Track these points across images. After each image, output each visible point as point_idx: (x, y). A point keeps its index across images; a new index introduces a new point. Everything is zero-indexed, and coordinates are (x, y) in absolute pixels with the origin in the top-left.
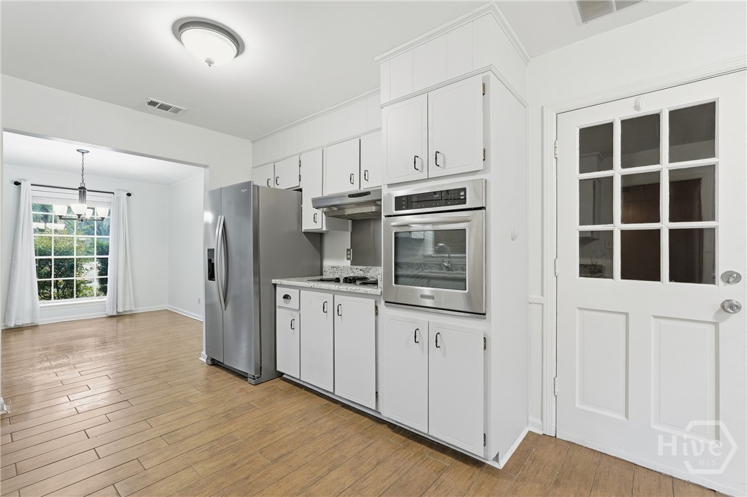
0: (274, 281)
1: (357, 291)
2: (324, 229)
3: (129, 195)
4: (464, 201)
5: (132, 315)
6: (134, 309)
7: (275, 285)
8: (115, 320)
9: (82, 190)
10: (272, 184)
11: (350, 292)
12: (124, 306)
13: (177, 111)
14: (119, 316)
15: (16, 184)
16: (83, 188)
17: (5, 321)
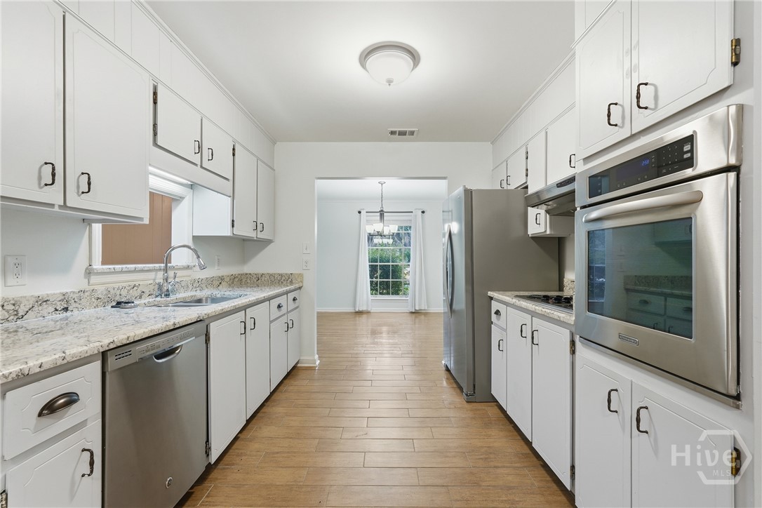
0: (490, 294)
1: (551, 316)
2: (548, 232)
3: (423, 212)
4: (690, 163)
5: (426, 314)
6: (426, 308)
7: (491, 298)
8: (414, 316)
9: (382, 213)
10: (504, 185)
11: (544, 315)
12: (420, 305)
13: (412, 133)
14: (416, 313)
15: (360, 212)
16: (382, 211)
17: (355, 307)
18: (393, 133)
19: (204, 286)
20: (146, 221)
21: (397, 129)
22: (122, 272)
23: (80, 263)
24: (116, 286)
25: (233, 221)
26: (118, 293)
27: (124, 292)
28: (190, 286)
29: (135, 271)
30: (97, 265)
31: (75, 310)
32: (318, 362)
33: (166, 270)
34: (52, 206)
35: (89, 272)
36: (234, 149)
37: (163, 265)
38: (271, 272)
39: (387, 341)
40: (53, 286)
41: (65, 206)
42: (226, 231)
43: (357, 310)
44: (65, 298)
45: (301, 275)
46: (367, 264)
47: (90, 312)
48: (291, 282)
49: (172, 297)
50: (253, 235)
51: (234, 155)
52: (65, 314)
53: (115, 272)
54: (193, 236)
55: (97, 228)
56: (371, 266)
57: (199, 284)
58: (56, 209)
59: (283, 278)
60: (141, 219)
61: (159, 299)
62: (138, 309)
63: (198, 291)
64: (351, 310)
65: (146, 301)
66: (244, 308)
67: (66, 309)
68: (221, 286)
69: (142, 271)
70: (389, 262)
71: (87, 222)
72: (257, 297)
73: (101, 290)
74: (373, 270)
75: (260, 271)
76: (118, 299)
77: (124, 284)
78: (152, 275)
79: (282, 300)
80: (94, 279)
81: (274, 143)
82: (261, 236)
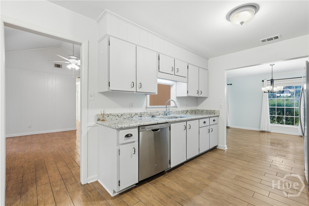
9: (272, 81)
13: (277, 38)
15: (263, 81)
16: (272, 79)
17: (260, 128)
18: (263, 41)
19: (180, 113)
20: (157, 94)
21: (266, 39)
22: (154, 108)
23: (145, 105)
24: (153, 111)
25: (188, 91)
26: (153, 113)
27: (155, 113)
28: (175, 113)
29: (158, 107)
30: (148, 106)
31: (143, 117)
32: (226, 148)
33: (166, 107)
34: (134, 92)
35: (146, 108)
36: (188, 66)
37: (166, 106)
38: (207, 109)
39: (270, 147)
40: (139, 111)
41: (136, 92)
42: (185, 95)
43: (261, 130)
44: (141, 114)
45: (219, 111)
46: (268, 107)
47: (146, 118)
48: (215, 114)
49: (168, 116)
50: (197, 95)
51: (188, 68)
52: (141, 118)
53: (152, 108)
54: (176, 97)
55: (148, 96)
56: (270, 108)
57: (178, 112)
58: (135, 92)
59: (212, 112)
60: (155, 93)
61: (164, 116)
62: (156, 118)
63: (178, 115)
64: (258, 129)
65: (160, 116)
66: (186, 121)
67: (141, 116)
68: (187, 114)
69: (160, 108)
70: (284, 106)
71: (146, 95)
72: (192, 118)
73: (149, 112)
74: (272, 110)
75: (203, 109)
76: (153, 115)
77: (155, 111)
78: (163, 109)
79: (207, 120)
80: (148, 109)
81: (208, 59)
82: (200, 96)
